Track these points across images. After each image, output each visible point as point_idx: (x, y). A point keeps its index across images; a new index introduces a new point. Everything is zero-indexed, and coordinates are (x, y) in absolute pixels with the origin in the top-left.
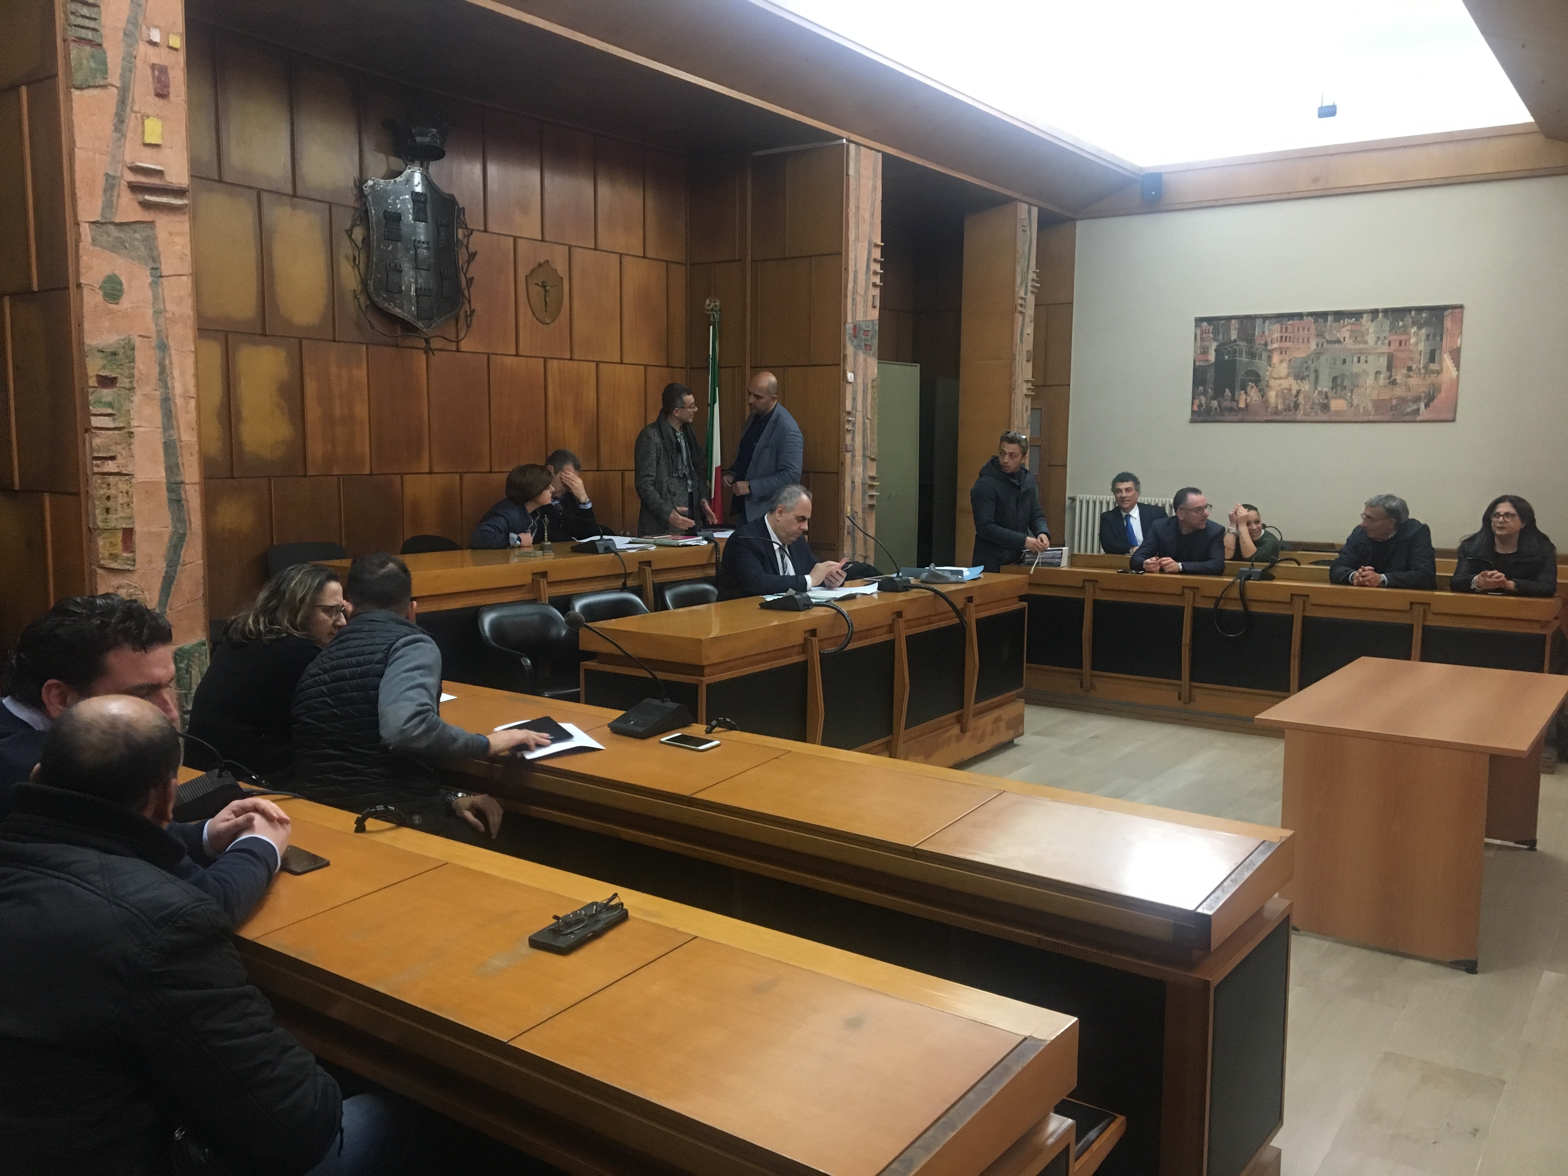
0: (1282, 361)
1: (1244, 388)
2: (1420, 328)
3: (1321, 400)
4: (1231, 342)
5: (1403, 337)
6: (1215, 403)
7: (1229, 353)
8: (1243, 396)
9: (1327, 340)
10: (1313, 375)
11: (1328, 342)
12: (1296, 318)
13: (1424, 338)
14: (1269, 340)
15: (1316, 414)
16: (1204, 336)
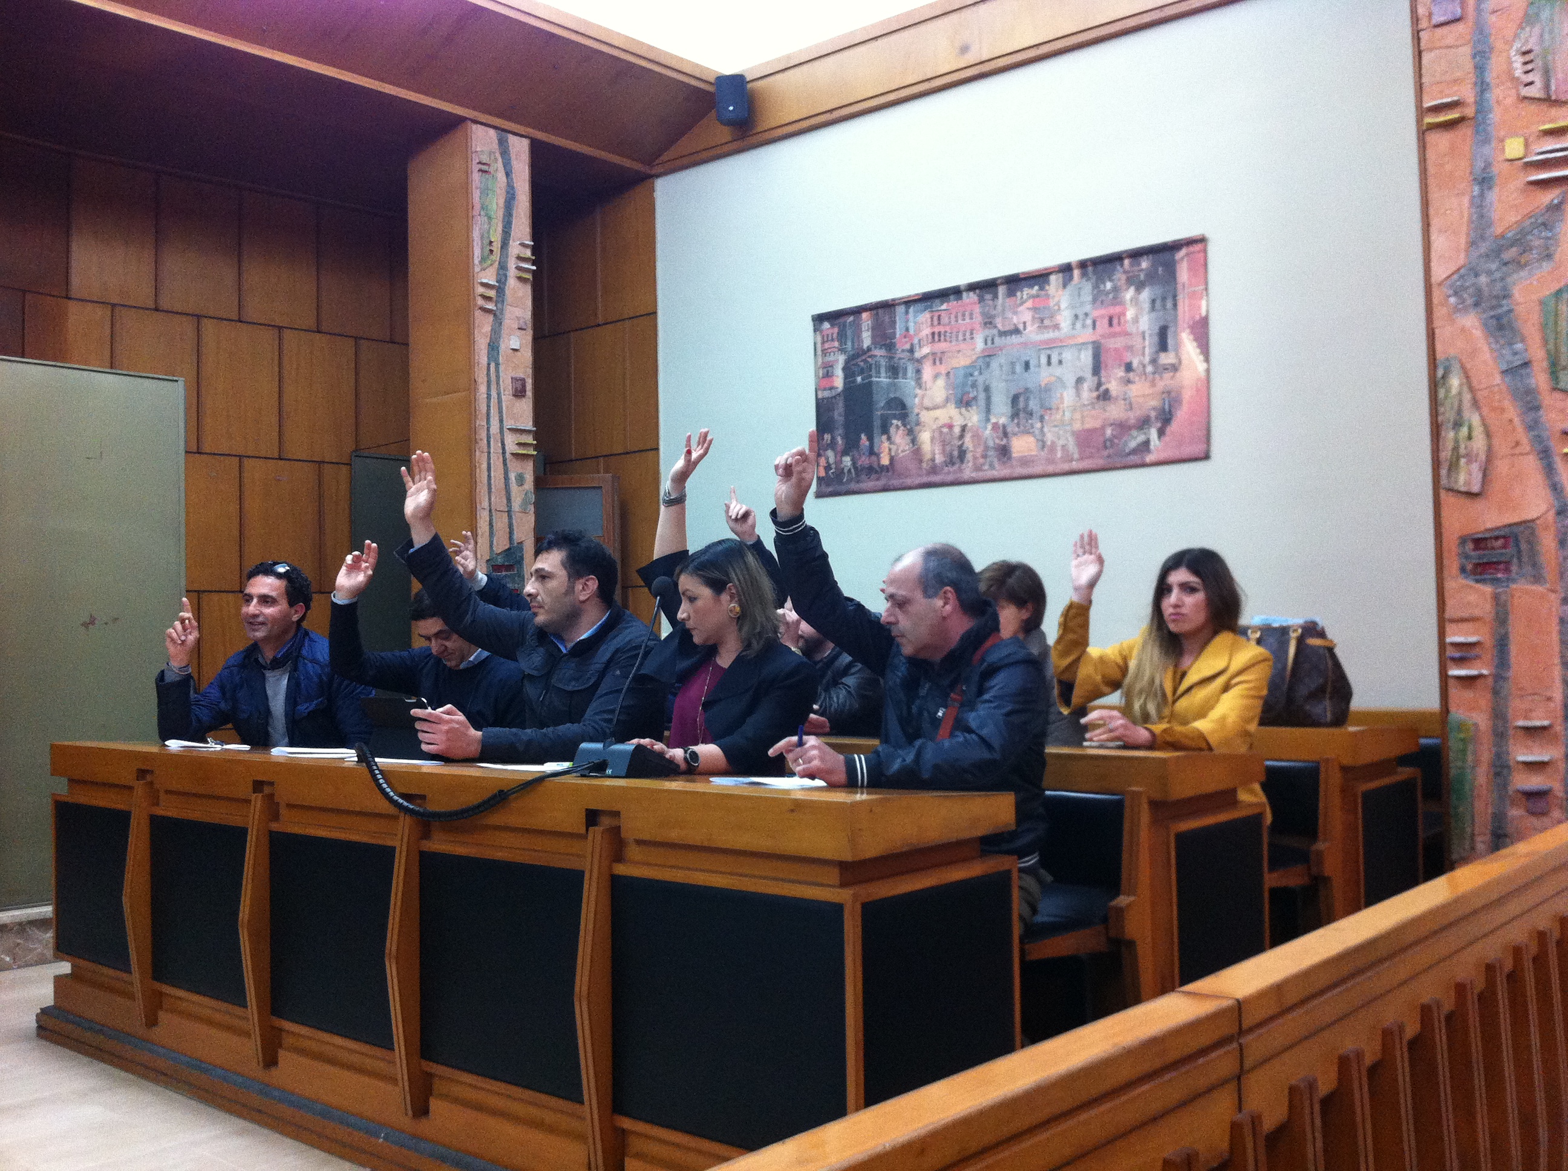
0: (936, 376)
1: (885, 430)
2: (1140, 287)
3: (997, 441)
4: (864, 352)
5: (1115, 310)
6: (847, 461)
7: (862, 372)
8: (886, 444)
9: (999, 331)
10: (982, 396)
11: (1003, 334)
12: (952, 297)
13: (1147, 306)
14: (916, 341)
15: (992, 467)
16: (827, 346)
